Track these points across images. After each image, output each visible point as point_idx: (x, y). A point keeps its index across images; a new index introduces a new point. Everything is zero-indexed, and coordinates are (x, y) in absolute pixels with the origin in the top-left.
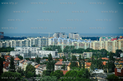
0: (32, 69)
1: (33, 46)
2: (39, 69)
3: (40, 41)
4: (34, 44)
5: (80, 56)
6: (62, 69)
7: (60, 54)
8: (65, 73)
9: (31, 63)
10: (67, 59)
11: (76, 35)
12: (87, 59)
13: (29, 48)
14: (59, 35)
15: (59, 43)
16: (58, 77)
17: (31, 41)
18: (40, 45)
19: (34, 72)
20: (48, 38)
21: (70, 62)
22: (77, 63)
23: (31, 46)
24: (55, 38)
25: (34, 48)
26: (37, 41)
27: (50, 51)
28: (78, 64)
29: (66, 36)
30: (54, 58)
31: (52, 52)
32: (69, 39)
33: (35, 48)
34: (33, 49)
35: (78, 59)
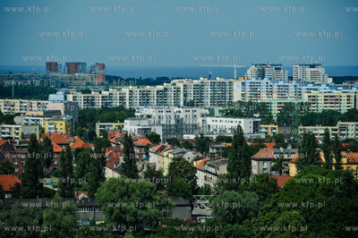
0: (186, 172)
1: (189, 104)
2: (207, 171)
3: (208, 88)
4: (190, 98)
5: (327, 134)
6: (274, 172)
7: (266, 128)
8: (281, 184)
9: (184, 153)
10: (290, 141)
11: (315, 69)
12: (347, 141)
13: (176, 109)
14: (264, 70)
15: (265, 95)
16: (263, 195)
17: (182, 89)
18: (207, 101)
19: (193, 178)
20: (231, 80)
21: (296, 150)
22: (318, 154)
23: (182, 103)
24: (254, 80)
25: (191, 109)
26: (199, 89)
27: (238, 120)
28: (323, 158)
29: (284, 73)
30: (250, 140)
31: (242, 120)
32: (294, 83)
33: (194, 109)
34: (187, 113)
35: (321, 142)
